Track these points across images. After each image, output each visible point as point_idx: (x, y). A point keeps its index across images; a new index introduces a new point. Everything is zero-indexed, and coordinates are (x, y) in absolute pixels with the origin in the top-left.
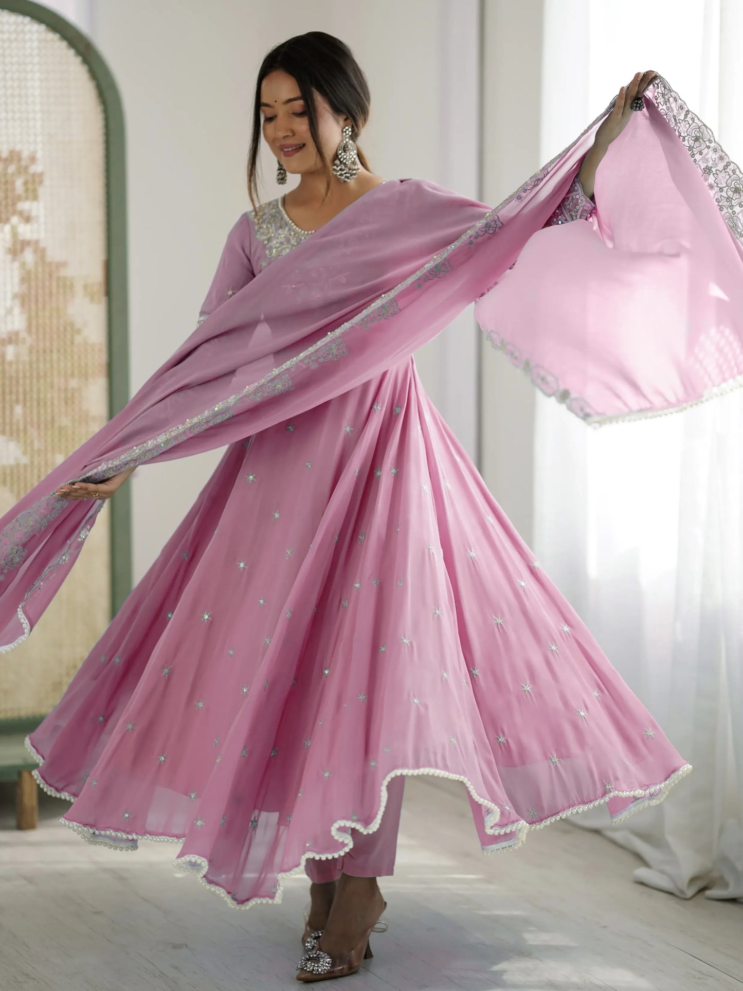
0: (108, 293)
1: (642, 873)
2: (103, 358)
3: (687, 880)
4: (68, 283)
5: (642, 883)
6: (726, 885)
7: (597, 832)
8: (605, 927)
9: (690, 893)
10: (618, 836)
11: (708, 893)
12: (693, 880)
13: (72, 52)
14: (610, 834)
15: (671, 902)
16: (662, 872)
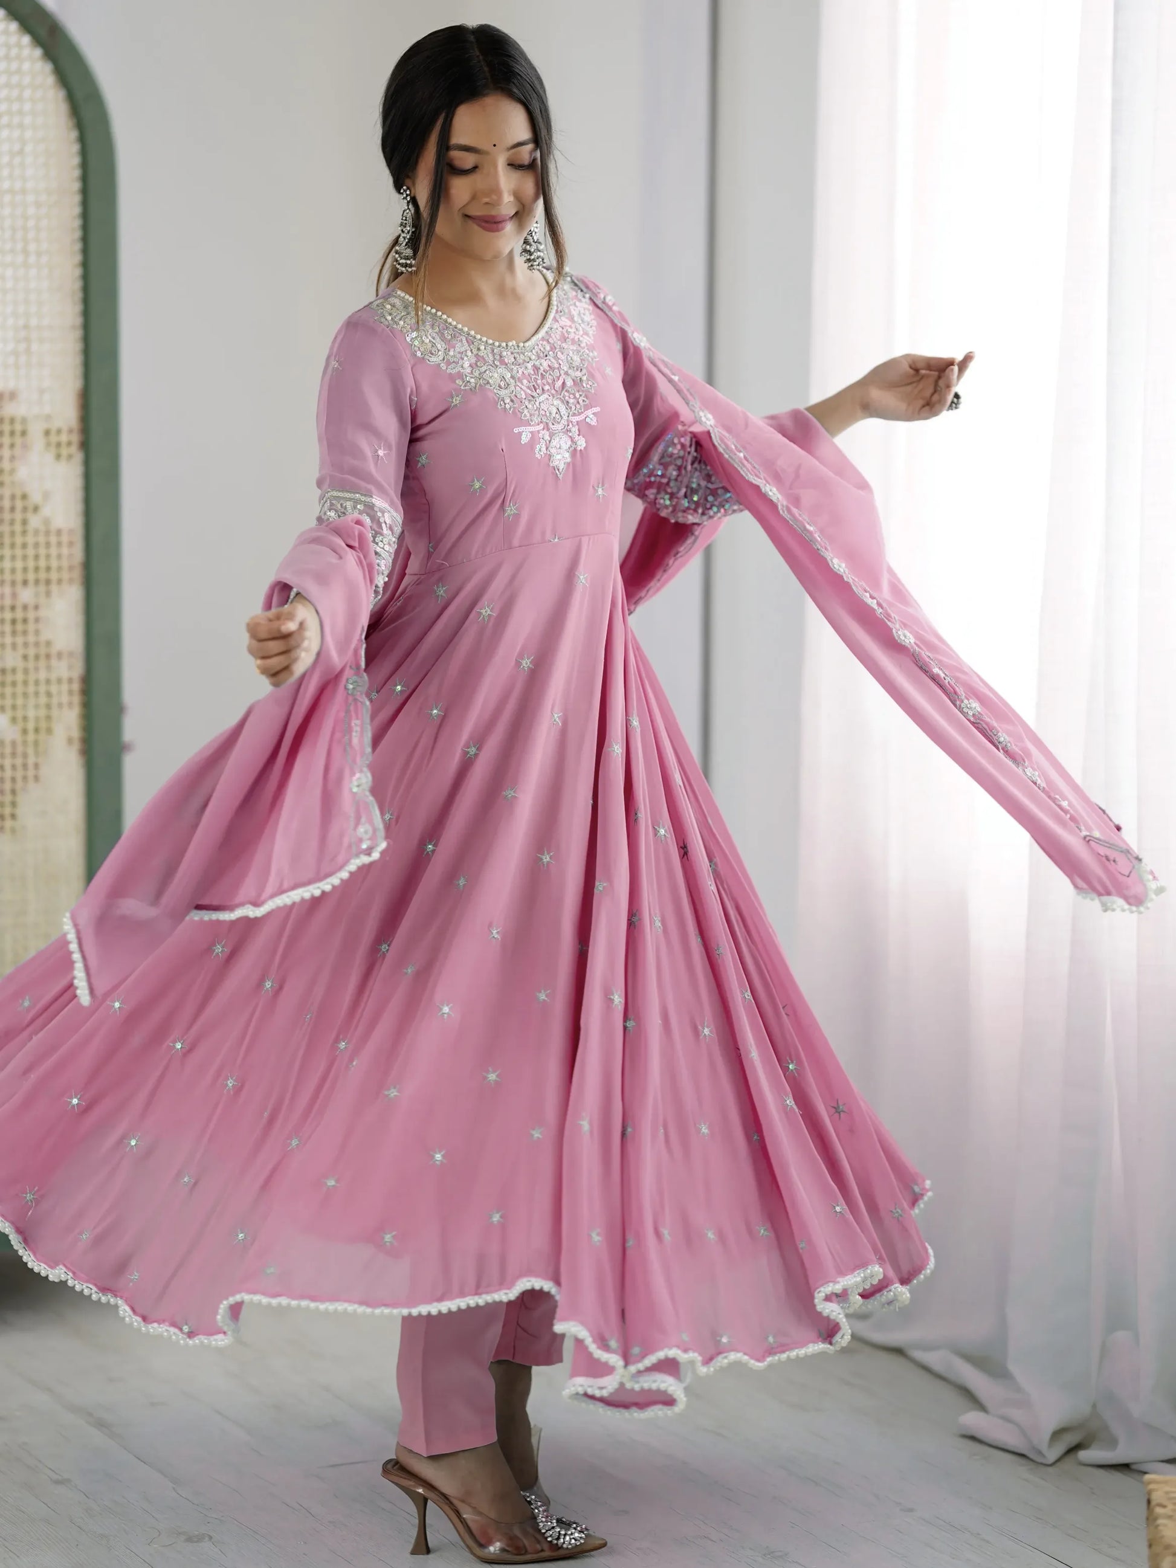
0: (85, 445)
1: (972, 1419)
2: (78, 553)
3: (1047, 1436)
4: (18, 427)
5: (973, 1438)
6: (1113, 1443)
7: (898, 1351)
8: (911, 1510)
9: (1052, 1455)
10: (931, 1358)
11: (1083, 1455)
12: (1057, 1434)
13: (26, 39)
14: (918, 1355)
15: (1022, 1470)
16: (1007, 1419)
